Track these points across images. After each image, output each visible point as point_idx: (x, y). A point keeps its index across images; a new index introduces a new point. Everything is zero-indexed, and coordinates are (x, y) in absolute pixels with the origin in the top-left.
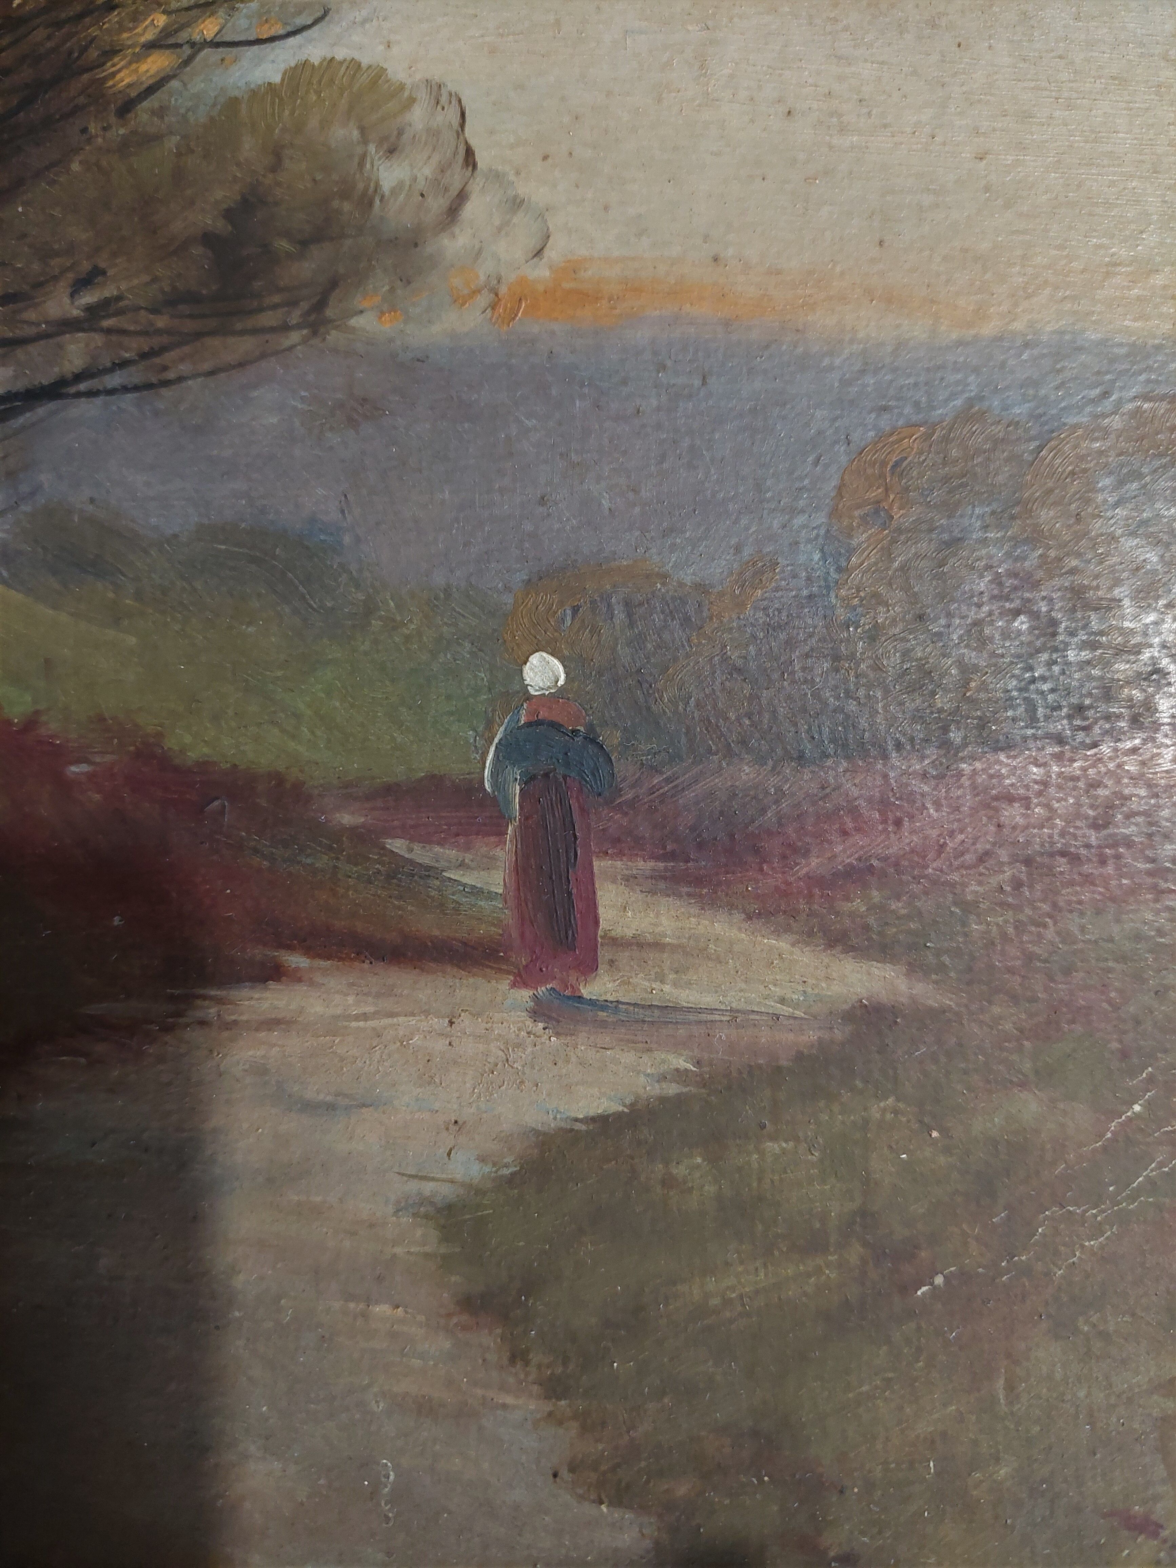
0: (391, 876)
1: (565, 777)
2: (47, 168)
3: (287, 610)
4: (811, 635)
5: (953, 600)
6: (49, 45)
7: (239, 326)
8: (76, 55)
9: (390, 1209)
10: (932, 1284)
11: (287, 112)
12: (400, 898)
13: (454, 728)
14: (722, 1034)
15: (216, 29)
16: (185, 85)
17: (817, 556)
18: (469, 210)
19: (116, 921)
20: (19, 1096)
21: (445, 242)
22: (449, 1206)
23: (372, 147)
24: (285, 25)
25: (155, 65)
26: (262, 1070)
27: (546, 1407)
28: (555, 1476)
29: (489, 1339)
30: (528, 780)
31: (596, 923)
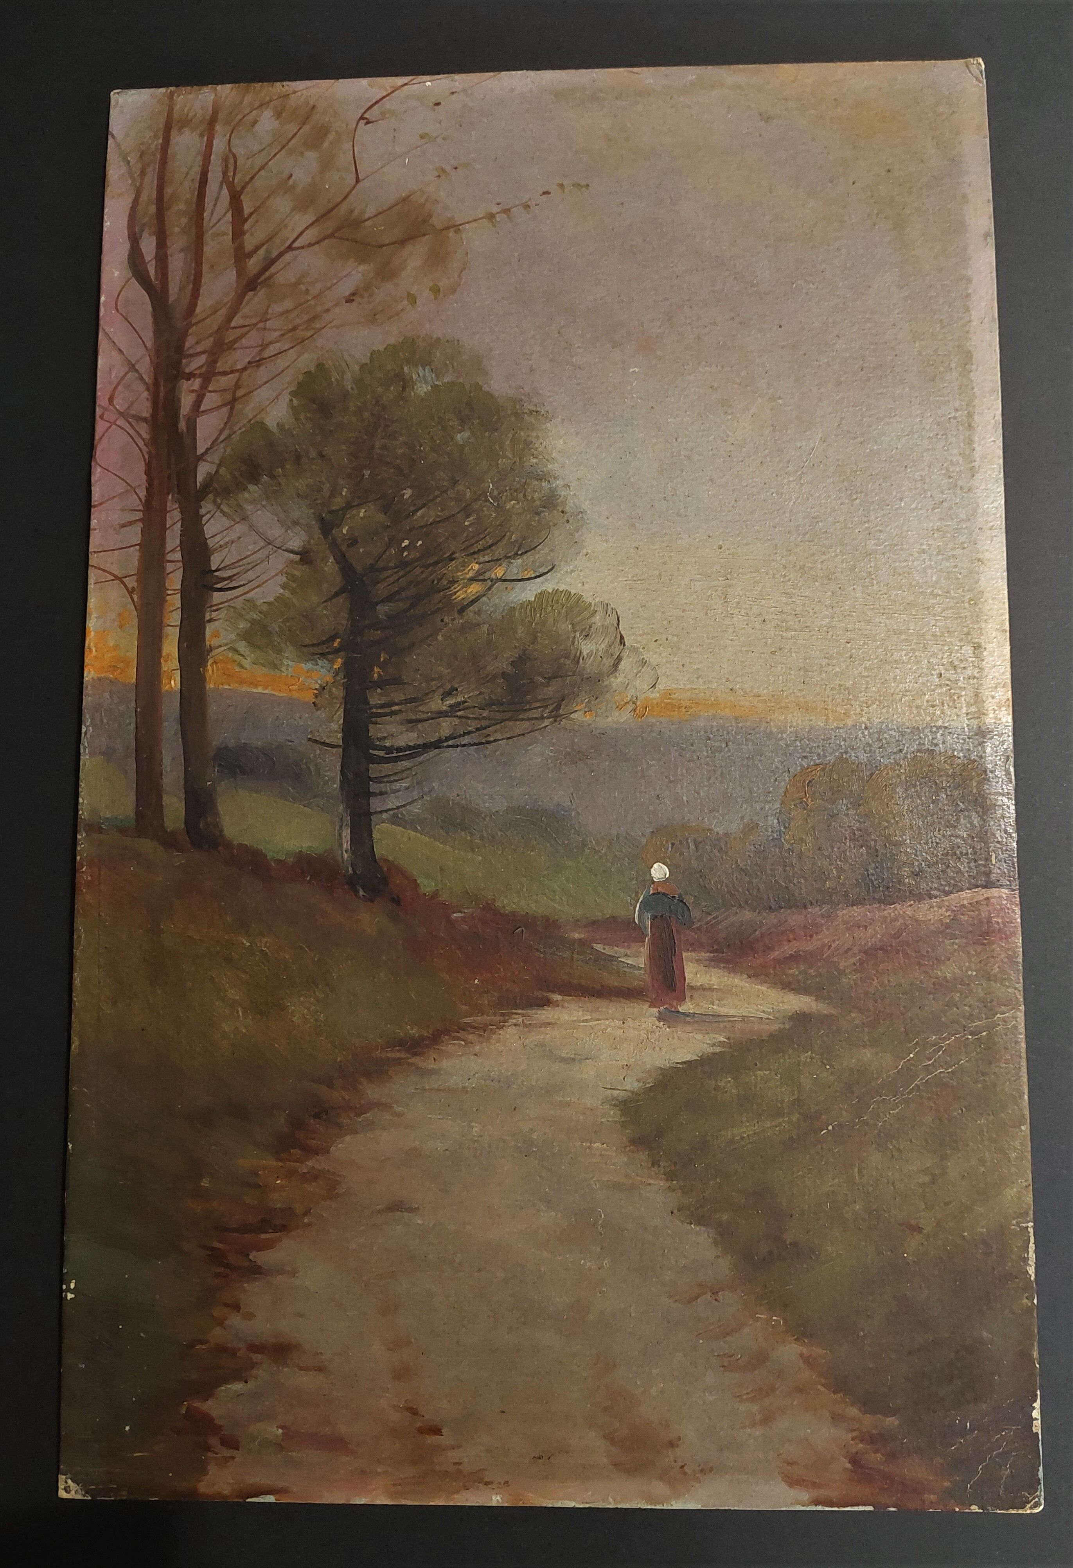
0: (595, 961)
1: (670, 917)
2: (427, 638)
3: (548, 845)
4: (774, 856)
5: (834, 841)
6: (423, 576)
7: (521, 717)
8: (436, 582)
9: (600, 1102)
10: (827, 1129)
11: (538, 615)
12: (600, 969)
13: (621, 896)
14: (738, 1026)
15: (502, 573)
16: (490, 600)
17: (776, 822)
18: (622, 665)
19: (476, 982)
20: (435, 1059)
21: (612, 679)
22: (625, 1100)
23: (578, 634)
24: (535, 571)
25: (475, 589)
26: (542, 1045)
27: (668, 1184)
28: (672, 1213)
29: (643, 1156)
30: (654, 918)
31: (685, 980)
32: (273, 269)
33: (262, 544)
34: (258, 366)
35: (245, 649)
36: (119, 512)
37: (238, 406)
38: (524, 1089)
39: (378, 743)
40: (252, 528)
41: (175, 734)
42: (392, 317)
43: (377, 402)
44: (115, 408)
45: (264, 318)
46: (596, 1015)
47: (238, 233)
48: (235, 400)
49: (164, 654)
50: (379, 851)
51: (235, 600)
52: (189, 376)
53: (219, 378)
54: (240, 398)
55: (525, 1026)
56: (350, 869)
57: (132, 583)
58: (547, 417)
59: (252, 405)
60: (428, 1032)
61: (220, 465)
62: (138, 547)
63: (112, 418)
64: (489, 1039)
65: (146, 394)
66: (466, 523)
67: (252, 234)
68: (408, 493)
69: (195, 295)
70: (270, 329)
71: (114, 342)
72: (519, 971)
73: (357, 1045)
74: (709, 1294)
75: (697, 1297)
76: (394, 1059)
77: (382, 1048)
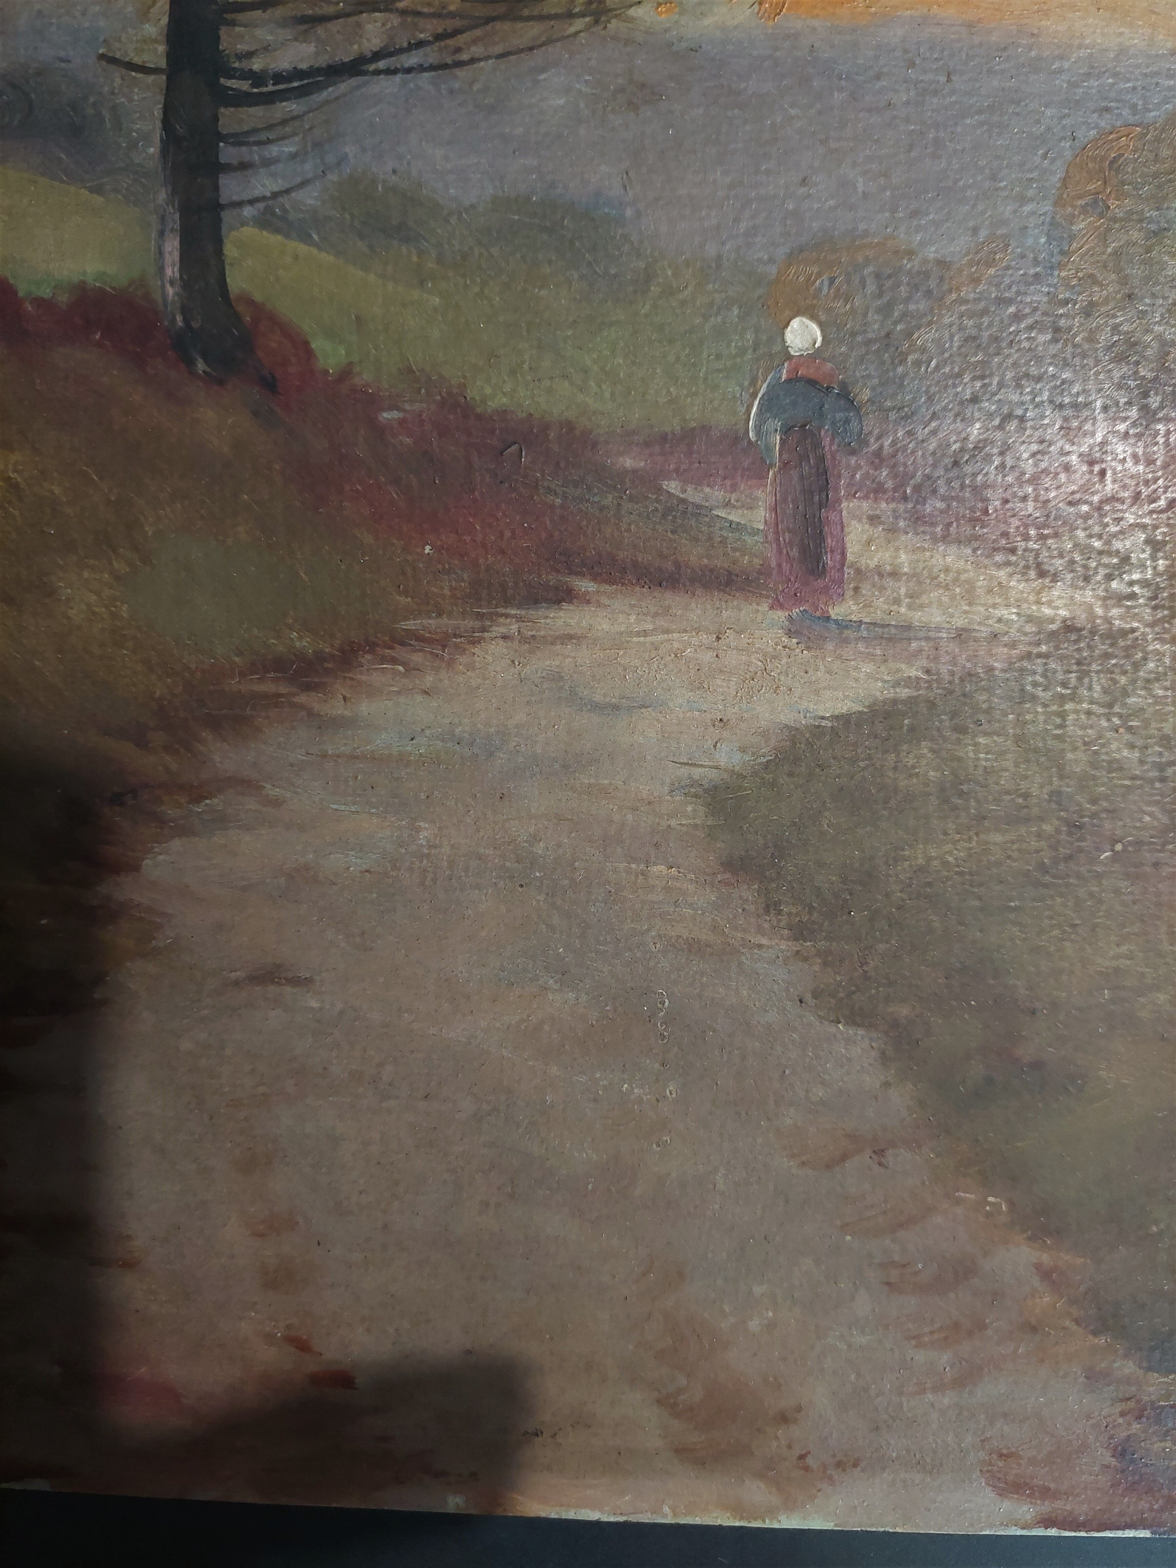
0: (665, 514)
1: (819, 429)
3: (576, 275)
4: (1035, 309)
5: (1156, 283)
7: (526, 12)
9: (666, 789)
12: (673, 532)
13: (723, 384)
14: (947, 648)
19: (427, 549)
20: (345, 698)
22: (716, 787)
26: (557, 677)
27: (795, 946)
28: (801, 1001)
29: (748, 892)
30: (787, 431)
31: (843, 554)
38: (521, 759)
39: (237, 65)
46: (662, 622)
50: (237, 282)
55: (524, 640)
56: (179, 319)
60: (332, 646)
64: (451, 663)
72: (513, 531)
73: (193, 666)
74: (868, 1152)
75: (844, 1158)
76: (265, 696)
77: (242, 674)
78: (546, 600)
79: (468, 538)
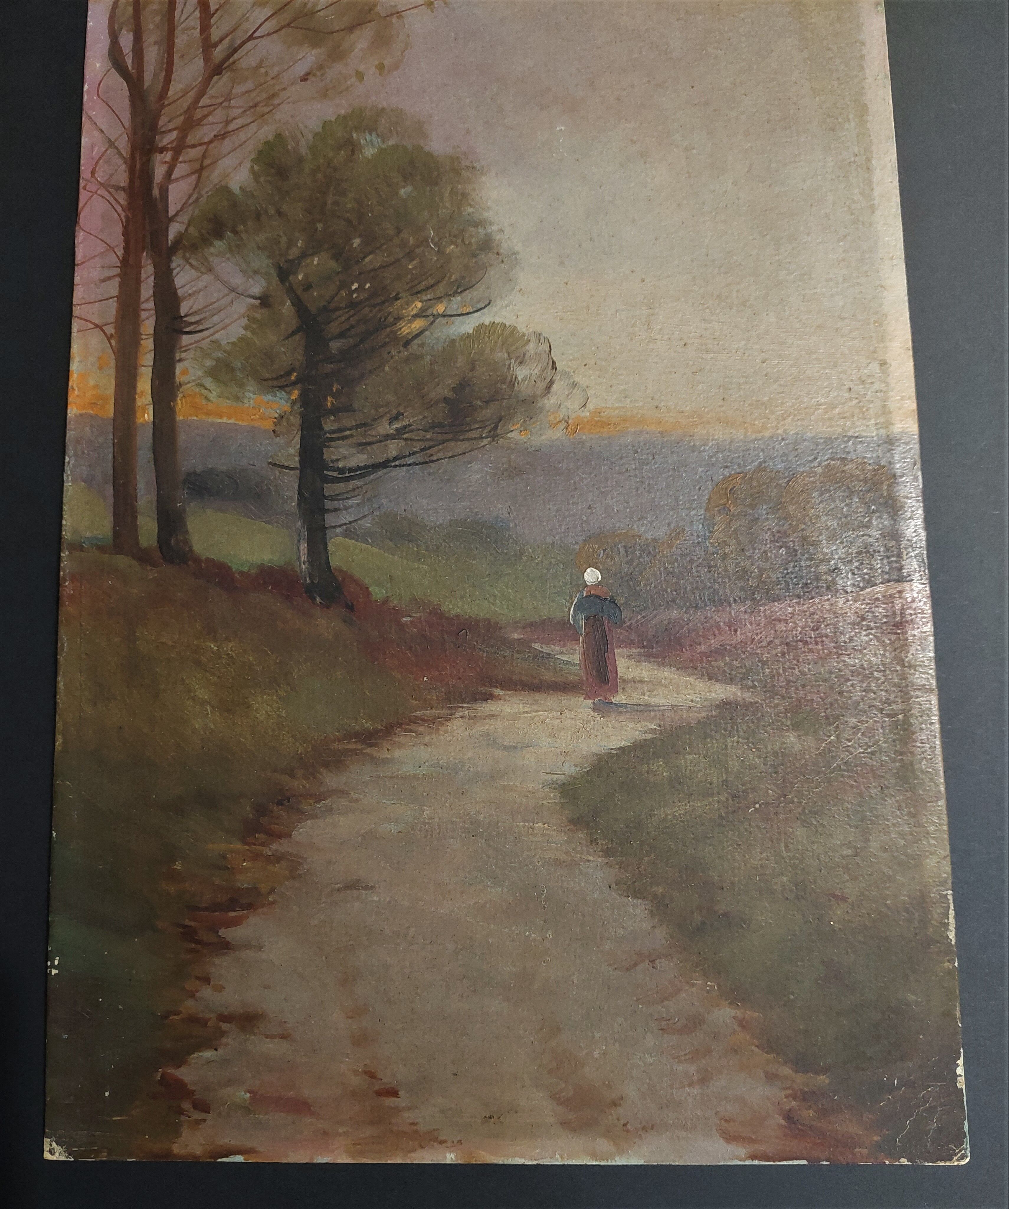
0: (534, 658)
1: (602, 617)
2: (375, 369)
3: (489, 554)
4: (699, 558)
5: (755, 543)
6: (370, 315)
7: (461, 437)
8: (383, 320)
9: (541, 786)
10: (754, 809)
11: (476, 346)
12: (538, 666)
13: (557, 599)
14: (668, 714)
15: (443, 309)
16: (432, 334)
17: (701, 526)
18: (555, 387)
19: (425, 679)
20: (388, 750)
21: (546, 401)
22: (564, 784)
23: (513, 361)
24: (473, 307)
25: (418, 324)
26: (486, 735)
27: (606, 860)
28: (610, 887)
29: (582, 835)
30: (588, 618)
31: (617, 674)
32: (236, 56)
33: (226, 291)
34: (224, 138)
35: (211, 385)
36: (99, 269)
37: (205, 174)
38: (471, 775)
39: (332, 465)
40: (217, 277)
41: (149, 462)
42: (341, 92)
43: (329, 164)
44: (97, 180)
45: (228, 98)
46: (535, 707)
47: (205, 27)
48: (202, 168)
49: (138, 391)
50: (334, 562)
51: (203, 342)
52: (162, 150)
53: (188, 150)
54: (207, 166)
55: (471, 718)
56: (308, 579)
57: (110, 330)
58: (482, 172)
59: (217, 172)
60: (382, 725)
61: (188, 225)
62: (116, 299)
63: (94, 189)
64: (437, 731)
65: (123, 167)
66: (410, 267)
67: (217, 28)
68: (356, 242)
69: (168, 80)
70: (234, 107)
71: (96, 124)
72: (464, 669)
73: (316, 738)
74: (647, 962)
75: (635, 965)
76: (350, 750)
77: (339, 741)
78: (480, 699)
79: (444, 673)
